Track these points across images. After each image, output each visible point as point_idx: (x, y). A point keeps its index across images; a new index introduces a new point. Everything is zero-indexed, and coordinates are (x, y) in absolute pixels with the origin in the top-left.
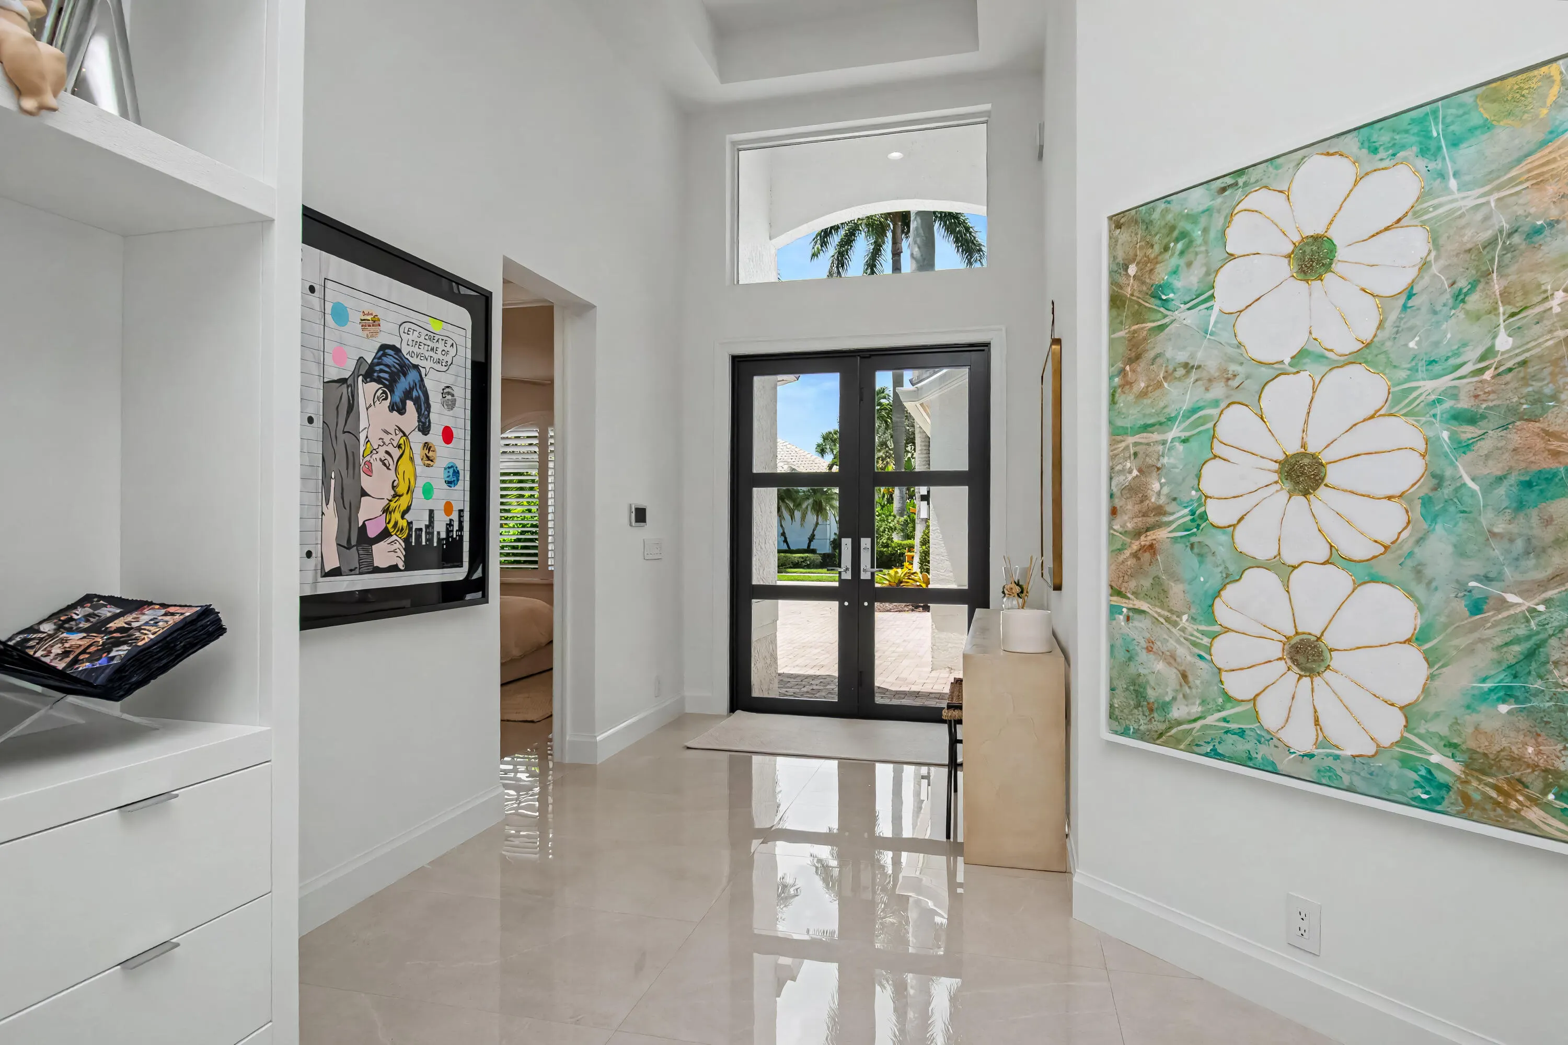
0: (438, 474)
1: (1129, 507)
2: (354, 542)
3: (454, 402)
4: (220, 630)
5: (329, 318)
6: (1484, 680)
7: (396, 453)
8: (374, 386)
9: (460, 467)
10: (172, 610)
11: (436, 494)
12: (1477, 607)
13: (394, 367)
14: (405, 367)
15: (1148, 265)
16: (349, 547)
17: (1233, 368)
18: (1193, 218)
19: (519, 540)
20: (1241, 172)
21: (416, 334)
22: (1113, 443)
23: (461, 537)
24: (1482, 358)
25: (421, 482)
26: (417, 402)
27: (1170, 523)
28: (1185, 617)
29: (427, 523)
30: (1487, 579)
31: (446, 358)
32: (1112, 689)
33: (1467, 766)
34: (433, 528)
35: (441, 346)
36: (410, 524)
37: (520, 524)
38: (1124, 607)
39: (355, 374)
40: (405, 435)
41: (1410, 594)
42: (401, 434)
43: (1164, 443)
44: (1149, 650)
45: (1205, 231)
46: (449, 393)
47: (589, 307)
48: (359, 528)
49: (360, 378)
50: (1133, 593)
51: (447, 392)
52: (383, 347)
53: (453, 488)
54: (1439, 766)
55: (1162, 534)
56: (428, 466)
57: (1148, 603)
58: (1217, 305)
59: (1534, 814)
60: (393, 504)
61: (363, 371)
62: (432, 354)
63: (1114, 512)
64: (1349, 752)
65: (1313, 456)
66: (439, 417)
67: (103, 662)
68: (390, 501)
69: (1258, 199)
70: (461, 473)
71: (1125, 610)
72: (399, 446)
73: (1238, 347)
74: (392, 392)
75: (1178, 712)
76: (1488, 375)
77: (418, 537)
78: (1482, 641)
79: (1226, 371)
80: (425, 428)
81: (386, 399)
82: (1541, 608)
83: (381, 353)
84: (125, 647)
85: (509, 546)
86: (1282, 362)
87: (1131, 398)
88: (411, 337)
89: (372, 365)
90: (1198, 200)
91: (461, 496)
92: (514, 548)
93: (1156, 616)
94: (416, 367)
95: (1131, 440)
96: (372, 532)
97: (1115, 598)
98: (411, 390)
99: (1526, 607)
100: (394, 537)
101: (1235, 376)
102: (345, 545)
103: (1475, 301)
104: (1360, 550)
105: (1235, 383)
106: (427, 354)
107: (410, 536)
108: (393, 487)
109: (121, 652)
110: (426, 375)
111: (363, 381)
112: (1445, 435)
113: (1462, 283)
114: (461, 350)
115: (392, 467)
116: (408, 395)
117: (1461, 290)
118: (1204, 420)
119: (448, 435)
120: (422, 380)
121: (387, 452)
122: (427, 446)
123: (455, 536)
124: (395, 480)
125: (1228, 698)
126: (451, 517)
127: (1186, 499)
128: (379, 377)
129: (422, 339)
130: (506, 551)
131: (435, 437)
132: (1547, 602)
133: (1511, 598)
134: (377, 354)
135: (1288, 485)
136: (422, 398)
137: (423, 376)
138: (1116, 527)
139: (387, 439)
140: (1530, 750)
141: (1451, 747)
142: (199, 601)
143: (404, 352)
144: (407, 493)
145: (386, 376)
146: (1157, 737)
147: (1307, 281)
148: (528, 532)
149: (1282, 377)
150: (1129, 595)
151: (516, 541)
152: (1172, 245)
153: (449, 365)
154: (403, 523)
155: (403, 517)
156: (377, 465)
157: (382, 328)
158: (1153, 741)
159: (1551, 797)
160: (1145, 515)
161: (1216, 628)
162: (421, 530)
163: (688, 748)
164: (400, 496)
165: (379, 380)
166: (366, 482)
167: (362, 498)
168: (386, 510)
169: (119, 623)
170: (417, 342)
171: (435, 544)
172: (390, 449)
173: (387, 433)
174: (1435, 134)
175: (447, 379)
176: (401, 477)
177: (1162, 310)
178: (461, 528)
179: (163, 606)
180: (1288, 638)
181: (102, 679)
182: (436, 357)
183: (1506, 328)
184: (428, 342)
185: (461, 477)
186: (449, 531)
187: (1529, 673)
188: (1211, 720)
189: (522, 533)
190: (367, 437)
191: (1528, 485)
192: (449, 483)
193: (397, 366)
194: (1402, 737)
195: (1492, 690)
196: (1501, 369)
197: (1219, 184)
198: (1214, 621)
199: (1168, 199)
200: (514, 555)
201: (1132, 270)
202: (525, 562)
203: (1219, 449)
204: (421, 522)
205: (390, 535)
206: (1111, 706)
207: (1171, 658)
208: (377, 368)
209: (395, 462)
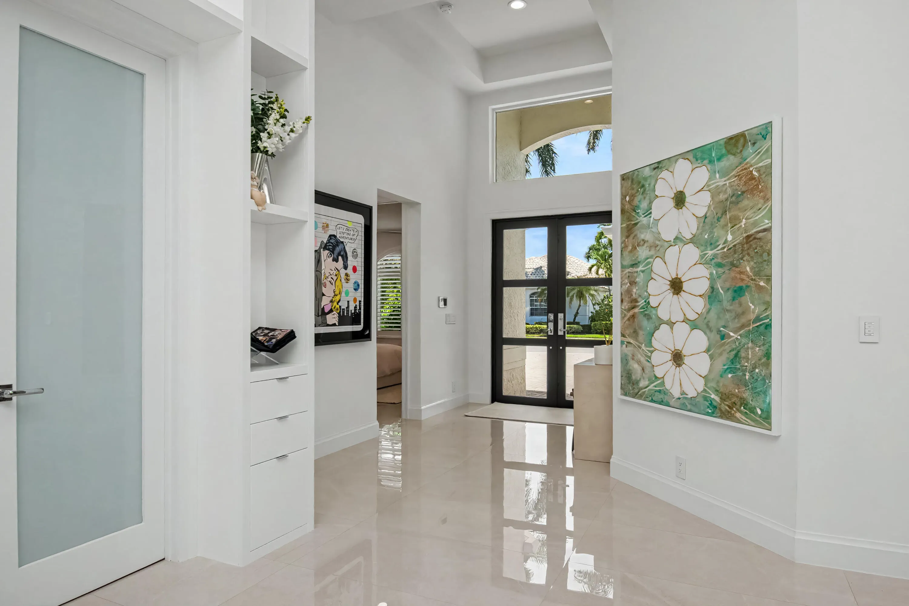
0: (350, 286)
1: (626, 299)
2: (320, 314)
3: (357, 255)
4: (295, 337)
6: (724, 366)
7: (335, 278)
8: (327, 252)
9: (360, 283)
10: (282, 331)
11: (351, 294)
12: (723, 337)
13: (334, 243)
14: (339, 243)
15: (633, 196)
16: (318, 316)
17: (657, 242)
18: (645, 179)
19: (391, 315)
20: (659, 163)
21: (342, 229)
22: (622, 271)
23: (360, 312)
24: (724, 243)
25: (344, 290)
26: (342, 256)
27: (639, 305)
28: (643, 345)
29: (347, 307)
30: (724, 327)
31: (354, 237)
32: (622, 376)
33: (721, 398)
34: (349, 309)
35: (352, 233)
36: (340, 307)
37: (392, 306)
38: (625, 341)
39: (320, 248)
40: (338, 271)
41: (705, 333)
42: (337, 270)
43: (637, 272)
44: (633, 359)
45: (649, 184)
46: (355, 252)
47: (418, 204)
48: (322, 309)
49: (322, 249)
50: (628, 335)
51: (354, 251)
52: (330, 236)
53: (357, 292)
54: (713, 399)
55: (636, 310)
56: (347, 282)
57: (632, 339)
58: (653, 216)
59: (738, 415)
60: (334, 299)
61: (323, 247)
62: (348, 236)
63: (622, 301)
64: (689, 396)
65: (680, 279)
66: (351, 262)
67: (270, 343)
68: (333, 297)
69: (665, 174)
70: (360, 286)
71: (625, 342)
72: (336, 275)
73: (658, 234)
74: (333, 253)
75: (642, 384)
76: (725, 250)
77: (343, 312)
78: (724, 350)
79: (655, 243)
80: (346, 267)
81: (331, 256)
82: (739, 337)
83: (329, 238)
84: (275, 340)
85: (386, 318)
86: (671, 241)
87: (627, 253)
88: (340, 230)
89: (327, 243)
90: (647, 172)
91: (360, 295)
92: (388, 319)
93: (635, 345)
94: (342, 242)
95: (627, 270)
96: (326, 310)
97: (623, 338)
98: (340, 252)
99: (735, 338)
100: (334, 312)
101: (658, 246)
102: (317, 315)
103: (722, 221)
104: (692, 316)
105: (658, 248)
106: (347, 236)
107: (340, 312)
108: (334, 292)
109: (274, 341)
110: (346, 245)
111: (323, 251)
112: (714, 272)
113: (719, 215)
114: (360, 234)
115: (334, 284)
116: (339, 254)
117: (719, 217)
118: (649, 263)
119: (355, 269)
120: (344, 248)
121: (332, 278)
122: (347, 275)
123: (358, 312)
124: (334, 289)
125: (656, 377)
126: (356, 304)
127: (644, 296)
128: (329, 248)
129: (344, 231)
130: (385, 321)
131: (350, 270)
132: (740, 335)
133: (732, 334)
134: (328, 239)
135: (673, 290)
136: (345, 255)
137: (345, 245)
138: (623, 308)
139: (332, 273)
140: (737, 391)
141: (717, 391)
142: (289, 329)
143: (338, 237)
144: (339, 294)
145: (331, 247)
146: (635, 396)
147: (678, 209)
148: (397, 310)
149: (671, 247)
150: (627, 336)
151: (389, 315)
152: (639, 190)
153: (355, 240)
154: (338, 306)
155: (338, 304)
156: (328, 284)
157: (329, 228)
158: (634, 397)
159: (742, 408)
160: (631, 302)
161: (652, 349)
162: (344, 309)
163: (467, 416)
164: (337, 295)
165: (328, 249)
166: (324, 290)
167: (323, 297)
168: (332, 301)
169: (270, 334)
170: (342, 232)
171: (350, 315)
172: (333, 276)
173: (331, 270)
174: (713, 156)
175: (354, 246)
176: (337, 287)
177: (636, 216)
178: (360, 309)
179: (281, 330)
180: (672, 352)
181: (271, 347)
182: (350, 237)
183: (731, 231)
184: (347, 232)
185: (360, 287)
186: (355, 310)
187: (736, 362)
188: (651, 387)
189: (394, 311)
190: (324, 272)
191: (735, 291)
192: (355, 289)
193: (335, 243)
194: (704, 389)
195: (727, 368)
196: (729, 247)
197: (653, 166)
198: (652, 346)
199: (638, 170)
200: (389, 323)
201: (628, 198)
202: (395, 327)
203: (653, 276)
204: (344, 306)
206: (621, 384)
207: (639, 362)
208: (328, 244)
209: (335, 281)
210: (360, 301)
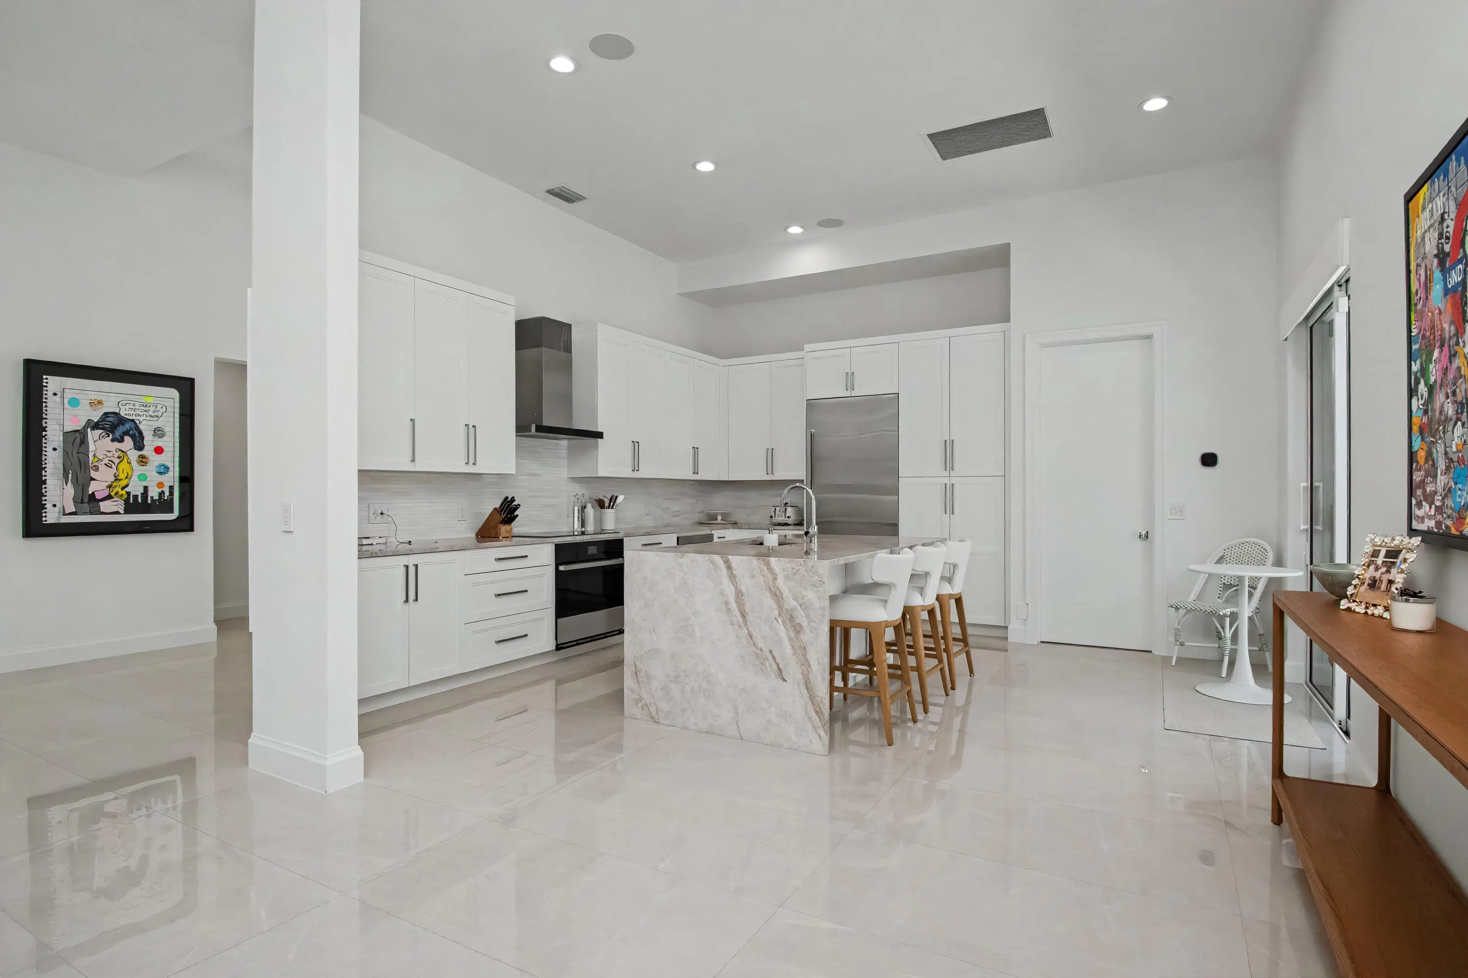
0: (151, 469)
2: (86, 501)
3: (165, 434)
5: (66, 405)
7: (117, 460)
8: (100, 431)
9: (170, 465)
11: (150, 478)
13: (115, 421)
14: (123, 421)
16: (82, 502)
21: (132, 405)
23: (172, 500)
25: (137, 473)
26: (133, 437)
29: (142, 492)
31: (158, 414)
34: (148, 494)
35: (152, 408)
36: (128, 493)
39: (86, 427)
40: (123, 452)
42: (121, 452)
46: (160, 431)
48: (89, 494)
49: (89, 429)
51: (158, 430)
52: (106, 413)
53: (165, 475)
56: (143, 465)
60: (114, 484)
61: (91, 425)
62: (145, 413)
68: (113, 482)
70: (171, 468)
72: (119, 457)
74: (113, 433)
80: (139, 448)
81: (109, 436)
83: (105, 416)
88: (128, 407)
89: (98, 422)
91: (172, 478)
94: (132, 420)
96: (98, 496)
98: (128, 430)
100: (116, 498)
102: (79, 501)
106: (141, 413)
107: (128, 498)
108: (115, 476)
110: (140, 423)
111: (91, 430)
114: (169, 409)
115: (114, 467)
116: (125, 433)
119: (159, 450)
120: (137, 426)
121: (110, 460)
123: (168, 498)
124: (116, 473)
126: (163, 489)
128: (103, 427)
129: (137, 407)
131: (148, 451)
134: (101, 417)
136: (137, 435)
137: (138, 423)
139: (110, 454)
143: (123, 414)
144: (126, 478)
145: (109, 426)
153: (160, 417)
154: (123, 492)
155: (122, 490)
156: (102, 466)
162: (137, 495)
164: (120, 480)
165: (103, 429)
166: (94, 474)
167: (92, 481)
168: (110, 486)
170: (133, 409)
172: (112, 459)
173: (110, 451)
175: (159, 424)
176: (121, 471)
178: (171, 496)
182: (148, 413)
184: (141, 408)
185: (171, 470)
186: (161, 496)
190: (94, 454)
192: (160, 473)
193: (117, 421)
204: (137, 492)
205: (113, 498)
208: (102, 423)
209: (116, 464)
210: (171, 488)
